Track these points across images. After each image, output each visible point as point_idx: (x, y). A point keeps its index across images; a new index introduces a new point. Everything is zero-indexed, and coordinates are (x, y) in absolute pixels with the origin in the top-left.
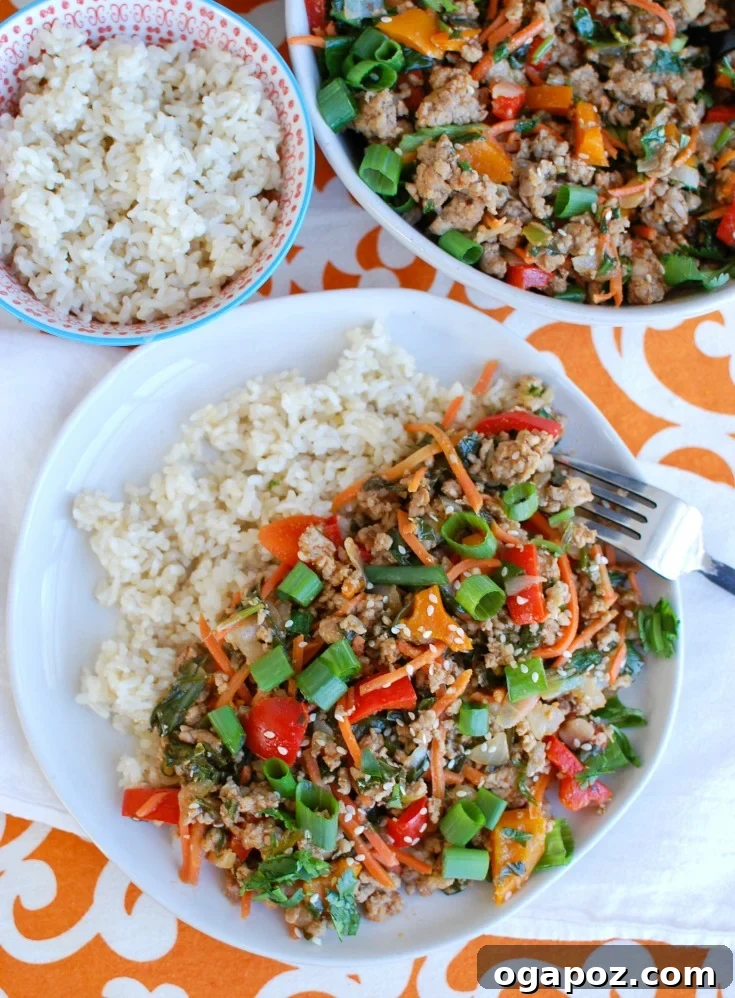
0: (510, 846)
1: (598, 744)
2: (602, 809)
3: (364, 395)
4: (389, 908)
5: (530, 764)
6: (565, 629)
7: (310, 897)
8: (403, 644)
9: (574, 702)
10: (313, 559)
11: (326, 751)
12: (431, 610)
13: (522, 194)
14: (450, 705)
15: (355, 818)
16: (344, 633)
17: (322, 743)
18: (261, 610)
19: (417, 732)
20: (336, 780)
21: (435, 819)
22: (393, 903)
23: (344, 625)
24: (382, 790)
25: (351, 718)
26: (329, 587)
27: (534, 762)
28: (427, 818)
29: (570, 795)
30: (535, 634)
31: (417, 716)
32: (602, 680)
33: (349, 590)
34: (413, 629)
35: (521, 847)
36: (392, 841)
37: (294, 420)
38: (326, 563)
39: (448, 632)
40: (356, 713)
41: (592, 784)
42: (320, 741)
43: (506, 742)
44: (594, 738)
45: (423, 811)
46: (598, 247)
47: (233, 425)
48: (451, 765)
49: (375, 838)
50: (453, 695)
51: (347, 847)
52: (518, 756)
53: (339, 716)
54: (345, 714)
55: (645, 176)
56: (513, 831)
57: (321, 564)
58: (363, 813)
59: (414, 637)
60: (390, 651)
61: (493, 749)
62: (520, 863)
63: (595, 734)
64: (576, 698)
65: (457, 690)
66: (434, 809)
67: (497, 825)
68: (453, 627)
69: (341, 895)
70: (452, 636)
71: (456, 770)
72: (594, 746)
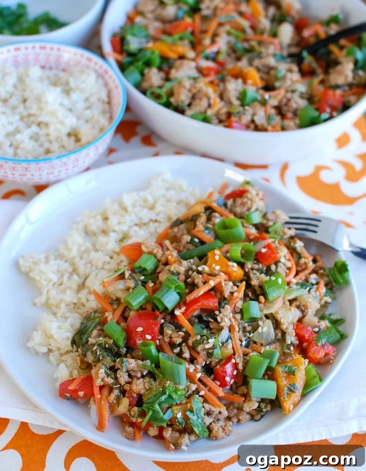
0: (286, 378)
1: (322, 327)
2: (333, 360)
3: (164, 196)
4: (224, 429)
5: (287, 335)
6: (289, 269)
7: (177, 414)
8: (205, 275)
9: (303, 309)
10: (150, 250)
11: (173, 336)
12: (217, 258)
13: (225, 98)
14: (237, 302)
15: (195, 370)
16: (173, 273)
17: (169, 332)
18: (127, 271)
19: (222, 319)
20: (181, 350)
21: (240, 367)
22: (225, 426)
23: (172, 269)
24: (208, 343)
25: (183, 314)
26: (161, 264)
27: (289, 334)
28: (236, 365)
29: (313, 349)
30: (274, 271)
31: (220, 313)
32: (315, 296)
33: (172, 257)
34: (210, 267)
35: (292, 376)
36: (219, 383)
37: (130, 208)
38: (158, 251)
39: (228, 266)
40: (186, 310)
41: (323, 343)
42: (169, 331)
43: (271, 324)
44: (318, 324)
45: (233, 361)
46: (266, 112)
47: (99, 218)
48: (244, 343)
49: (208, 380)
50: (237, 297)
51: (194, 387)
52: (280, 334)
53: (178, 312)
54: (180, 311)
55: (279, 88)
56: (286, 367)
57: (155, 251)
58: (199, 367)
59: (211, 271)
60: (199, 279)
61: (265, 329)
62: (294, 384)
63: (319, 322)
64: (303, 306)
65: (239, 294)
66: (239, 360)
67: (276, 365)
68: (230, 263)
69: (195, 411)
70: (231, 267)
71: (247, 346)
72: (320, 329)
